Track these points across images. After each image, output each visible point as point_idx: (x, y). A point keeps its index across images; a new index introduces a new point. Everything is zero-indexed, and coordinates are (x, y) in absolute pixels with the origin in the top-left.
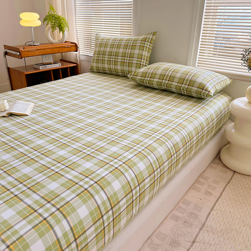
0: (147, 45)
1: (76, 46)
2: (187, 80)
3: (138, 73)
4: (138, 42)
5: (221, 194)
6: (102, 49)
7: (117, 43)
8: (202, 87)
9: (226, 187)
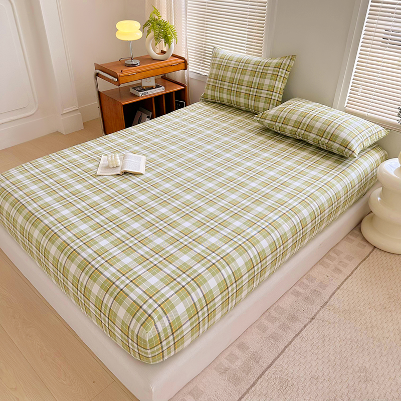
0: (282, 73)
1: (186, 63)
2: (328, 133)
3: (267, 115)
4: (270, 68)
5: (352, 273)
6: (221, 73)
7: (241, 66)
8: (345, 145)
9: (359, 264)
